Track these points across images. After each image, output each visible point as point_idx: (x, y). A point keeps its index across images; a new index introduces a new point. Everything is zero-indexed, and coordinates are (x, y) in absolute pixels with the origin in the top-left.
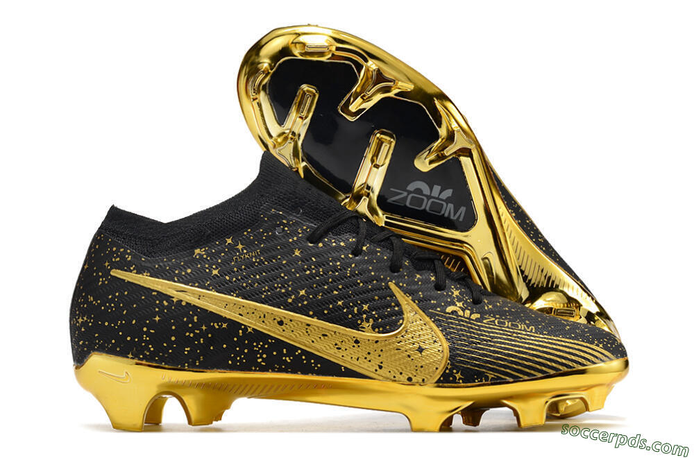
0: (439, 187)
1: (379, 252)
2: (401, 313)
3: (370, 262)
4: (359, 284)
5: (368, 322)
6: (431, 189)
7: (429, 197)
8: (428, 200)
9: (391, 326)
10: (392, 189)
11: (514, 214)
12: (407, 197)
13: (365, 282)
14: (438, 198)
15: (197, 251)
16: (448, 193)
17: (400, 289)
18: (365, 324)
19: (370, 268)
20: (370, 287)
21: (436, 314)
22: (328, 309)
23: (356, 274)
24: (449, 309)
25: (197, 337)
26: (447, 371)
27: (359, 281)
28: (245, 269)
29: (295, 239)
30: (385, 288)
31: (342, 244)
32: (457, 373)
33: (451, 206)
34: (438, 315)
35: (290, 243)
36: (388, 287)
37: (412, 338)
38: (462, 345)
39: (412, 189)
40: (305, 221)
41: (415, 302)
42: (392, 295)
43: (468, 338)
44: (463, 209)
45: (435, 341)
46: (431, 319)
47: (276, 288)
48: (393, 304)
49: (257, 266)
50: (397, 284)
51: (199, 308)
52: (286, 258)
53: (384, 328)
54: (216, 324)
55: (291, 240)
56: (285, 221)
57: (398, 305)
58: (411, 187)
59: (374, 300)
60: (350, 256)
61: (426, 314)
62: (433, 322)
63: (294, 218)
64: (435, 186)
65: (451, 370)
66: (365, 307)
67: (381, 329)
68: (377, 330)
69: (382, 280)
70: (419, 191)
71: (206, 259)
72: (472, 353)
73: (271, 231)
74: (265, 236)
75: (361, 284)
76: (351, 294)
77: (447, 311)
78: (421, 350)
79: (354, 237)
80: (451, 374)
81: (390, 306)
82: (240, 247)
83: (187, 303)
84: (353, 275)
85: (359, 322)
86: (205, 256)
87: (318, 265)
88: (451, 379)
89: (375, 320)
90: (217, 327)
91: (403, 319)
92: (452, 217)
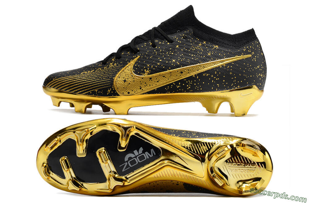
0: (136, 150)
6: (134, 154)
7: (136, 157)
10: (120, 166)
11: (174, 135)
12: (128, 163)
14: (139, 155)
16: (141, 149)
33: (146, 153)
39: (127, 160)
44: (152, 150)
58: (126, 159)
64: (134, 151)
70: (130, 158)
92: (151, 156)
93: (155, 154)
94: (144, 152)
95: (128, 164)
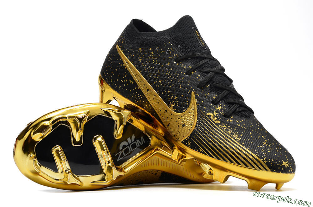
1: (198, 76)
2: (188, 106)
3: (191, 79)
4: (180, 87)
5: (173, 105)
6: (127, 142)
7: (129, 145)
8: (129, 146)
9: (180, 110)
10: (115, 155)
13: (183, 87)
14: (132, 143)
15: (140, 49)
17: (195, 96)
18: (172, 105)
19: (189, 82)
20: (183, 90)
21: (202, 113)
22: (164, 92)
23: (182, 82)
24: (208, 114)
25: (124, 83)
26: (187, 140)
27: (180, 86)
28: (149, 63)
29: (171, 58)
30: (189, 93)
31: (185, 67)
32: (189, 142)
33: (138, 141)
34: (202, 114)
35: (168, 59)
36: (191, 93)
37: (184, 119)
38: (200, 132)
39: (122, 148)
40: (178, 52)
41: (197, 104)
42: (190, 97)
43: (205, 129)
44: (142, 138)
45: (191, 125)
46: (198, 114)
47: (154, 75)
48: (187, 101)
49: (153, 63)
50: (195, 94)
51: (129, 72)
52: (164, 65)
53: (177, 110)
54: (130, 81)
55: (169, 58)
56: (171, 49)
57: (189, 103)
58: (121, 148)
59: (181, 96)
60: (185, 74)
61: (197, 111)
62: (198, 116)
63: (175, 49)
65: (188, 140)
66: (176, 98)
67: (176, 110)
68: (174, 109)
69: (190, 89)
70: (124, 146)
71: (141, 53)
72: (200, 137)
73: (165, 51)
74: (162, 52)
75: (181, 87)
76: (175, 90)
77: (207, 114)
78: (184, 125)
79: (192, 66)
80: (187, 142)
81: (185, 102)
82: (152, 53)
83: (126, 68)
84: (180, 82)
85: (170, 103)
86: (141, 52)
87: (172, 72)
88: (186, 143)
89: (176, 105)
90: (130, 82)
91: (186, 109)
92: (141, 144)
93: (144, 142)
94: (135, 140)
95: (122, 153)
